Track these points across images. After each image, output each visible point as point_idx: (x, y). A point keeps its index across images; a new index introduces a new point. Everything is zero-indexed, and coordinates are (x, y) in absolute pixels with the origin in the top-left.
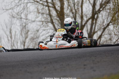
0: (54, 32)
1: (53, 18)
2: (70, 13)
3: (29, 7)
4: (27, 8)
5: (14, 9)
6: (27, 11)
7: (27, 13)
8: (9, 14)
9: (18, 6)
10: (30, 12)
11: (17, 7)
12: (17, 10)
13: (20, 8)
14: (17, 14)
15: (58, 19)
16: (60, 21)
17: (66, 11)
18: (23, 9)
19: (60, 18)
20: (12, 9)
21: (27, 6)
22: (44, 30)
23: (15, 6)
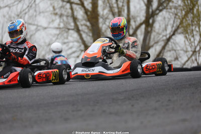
0: (80, 46)
1: (78, 23)
2: (109, 14)
3: (38, 4)
4: (36, 5)
5: (13, 6)
6: (35, 11)
7: (35, 14)
8: (4, 16)
9: (20, 1)
10: (40, 13)
11: (18, 4)
12: (17, 9)
13: (23, 5)
14: (18, 16)
15: (88, 24)
16: (90, 28)
17: (102, 10)
18: (28, 6)
19: (91, 23)
20: (10, 7)
21: (35, 1)
22: (65, 43)
23: (15, 2)
